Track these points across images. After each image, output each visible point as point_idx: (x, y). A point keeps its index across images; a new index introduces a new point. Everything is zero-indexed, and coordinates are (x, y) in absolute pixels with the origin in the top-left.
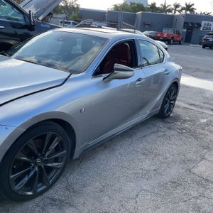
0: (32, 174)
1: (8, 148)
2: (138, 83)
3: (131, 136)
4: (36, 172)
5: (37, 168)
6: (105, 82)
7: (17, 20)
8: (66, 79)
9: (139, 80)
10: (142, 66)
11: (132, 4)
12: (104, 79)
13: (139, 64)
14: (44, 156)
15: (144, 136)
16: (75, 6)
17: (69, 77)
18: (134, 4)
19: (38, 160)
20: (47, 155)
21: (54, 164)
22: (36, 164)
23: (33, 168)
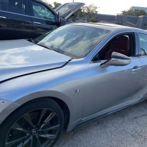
0: (26, 142)
1: (3, 120)
2: (134, 70)
3: (123, 116)
4: (30, 141)
5: (31, 138)
6: (102, 68)
7: (51, 19)
8: (67, 63)
9: (135, 68)
10: (139, 56)
11: (136, 10)
12: (101, 64)
13: (137, 54)
14: (39, 127)
15: (136, 118)
16: (95, 12)
17: (70, 60)
18: (138, 10)
19: (34, 131)
20: (42, 127)
21: (48, 136)
22: (31, 134)
23: (29, 137)
